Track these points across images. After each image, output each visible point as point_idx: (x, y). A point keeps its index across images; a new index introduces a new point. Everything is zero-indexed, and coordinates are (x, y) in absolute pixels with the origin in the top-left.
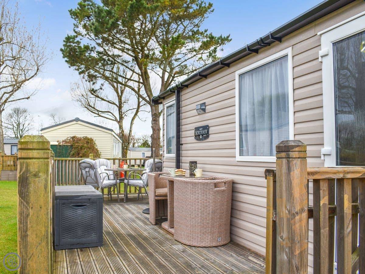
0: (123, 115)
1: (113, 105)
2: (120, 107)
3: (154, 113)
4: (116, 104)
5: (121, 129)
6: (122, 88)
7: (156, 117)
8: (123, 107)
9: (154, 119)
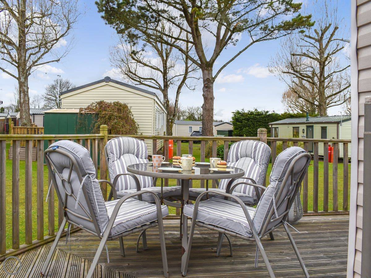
0: (169, 83)
1: (157, 71)
2: (165, 74)
3: (206, 78)
4: (161, 69)
5: (166, 98)
6: (168, 51)
7: (209, 82)
8: (168, 73)
9: (206, 85)
